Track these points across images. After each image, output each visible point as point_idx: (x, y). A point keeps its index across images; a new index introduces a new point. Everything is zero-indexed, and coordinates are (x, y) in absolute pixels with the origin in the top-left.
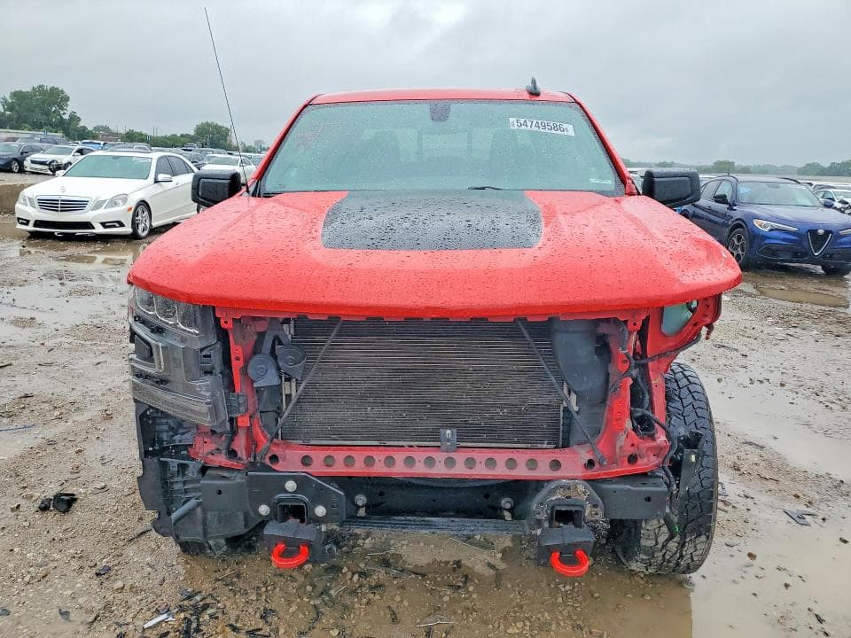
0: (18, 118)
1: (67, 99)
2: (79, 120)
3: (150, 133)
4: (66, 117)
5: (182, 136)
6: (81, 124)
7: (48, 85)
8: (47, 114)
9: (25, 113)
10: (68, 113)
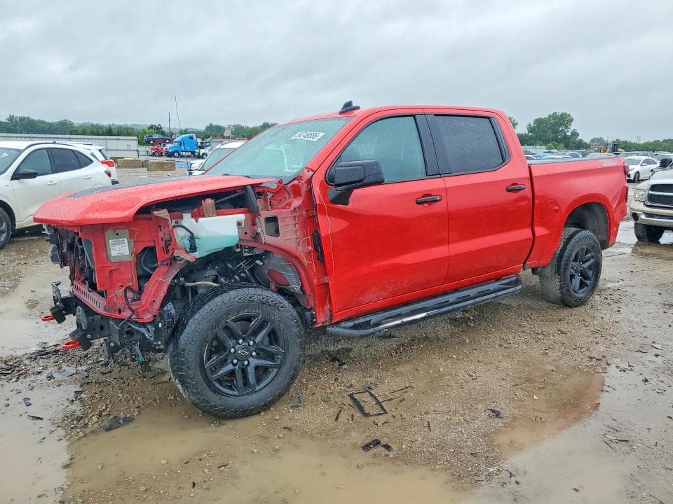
0: (536, 137)
1: (572, 120)
2: (578, 135)
3: (634, 141)
4: (569, 134)
5: (665, 141)
6: (579, 138)
7: (560, 112)
8: (556, 132)
9: (541, 133)
10: (571, 130)
